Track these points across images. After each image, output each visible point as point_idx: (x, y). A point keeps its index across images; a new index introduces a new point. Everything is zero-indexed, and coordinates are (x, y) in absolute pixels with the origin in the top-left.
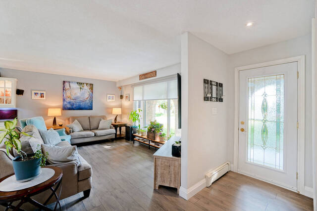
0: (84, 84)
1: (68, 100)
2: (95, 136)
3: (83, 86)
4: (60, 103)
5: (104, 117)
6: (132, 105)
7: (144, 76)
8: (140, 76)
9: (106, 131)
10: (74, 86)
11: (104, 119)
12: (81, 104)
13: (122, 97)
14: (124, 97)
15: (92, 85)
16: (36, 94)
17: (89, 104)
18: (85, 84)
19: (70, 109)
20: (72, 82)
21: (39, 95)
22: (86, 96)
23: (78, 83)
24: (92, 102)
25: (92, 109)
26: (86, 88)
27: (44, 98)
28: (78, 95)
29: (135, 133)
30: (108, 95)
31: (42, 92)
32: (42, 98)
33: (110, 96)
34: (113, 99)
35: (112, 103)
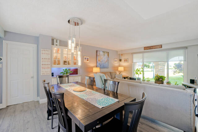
0: (105, 52)
1: (99, 62)
4: (95, 64)
6: (131, 65)
7: (146, 48)
8: (144, 48)
10: (101, 53)
12: (104, 65)
13: (120, 60)
14: (123, 60)
15: (108, 52)
16: (85, 58)
17: (107, 64)
20: (101, 51)
21: (87, 59)
22: (106, 60)
23: (103, 52)
25: (108, 68)
26: (106, 55)
28: (103, 59)
30: (115, 59)
34: (116, 61)
35: (116, 64)
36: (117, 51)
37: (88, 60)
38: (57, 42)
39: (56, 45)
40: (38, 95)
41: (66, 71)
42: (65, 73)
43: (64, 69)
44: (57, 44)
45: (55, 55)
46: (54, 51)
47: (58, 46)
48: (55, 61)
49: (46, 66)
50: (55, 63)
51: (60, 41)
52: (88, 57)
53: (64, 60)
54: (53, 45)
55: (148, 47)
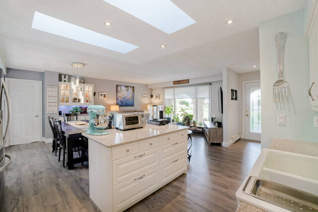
0: (129, 87)
1: (120, 99)
3: (128, 89)
4: (115, 102)
8: (174, 82)
10: (123, 88)
12: (127, 102)
13: (152, 96)
14: (155, 97)
15: (133, 87)
16: (101, 95)
17: (132, 102)
19: (121, 106)
20: (122, 86)
21: (103, 96)
22: (130, 96)
23: (125, 86)
24: (134, 100)
25: (134, 106)
26: (130, 90)
27: (106, 98)
28: (126, 95)
30: (143, 95)
31: (105, 93)
34: (146, 97)
35: (146, 100)
36: (147, 85)
37: (105, 97)
38: (65, 77)
39: (65, 81)
40: (43, 136)
41: (76, 109)
42: (75, 111)
43: (74, 107)
44: (65, 79)
45: (62, 92)
46: (62, 88)
47: (67, 82)
48: (63, 99)
49: (53, 104)
50: (63, 101)
51: (69, 76)
52: (106, 94)
53: (74, 97)
54: (61, 81)
55: (177, 81)
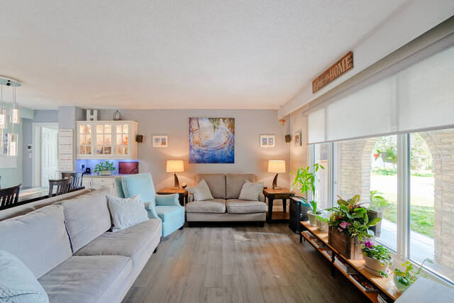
0: (219, 119)
2: (226, 211)
3: (218, 124)
4: (184, 153)
5: (252, 178)
6: (305, 153)
7: (323, 79)
8: (314, 82)
9: (251, 204)
10: (205, 124)
11: (251, 180)
12: (216, 153)
13: (288, 138)
14: (293, 139)
17: (228, 153)
18: (221, 120)
19: (198, 162)
20: (201, 118)
23: (209, 119)
24: (233, 150)
25: (233, 162)
26: (223, 126)
27: (166, 146)
29: (305, 218)
30: (262, 137)
32: (164, 146)
33: (265, 137)
34: (271, 143)
35: (270, 149)
37: (164, 143)
38: (92, 114)
46: (82, 131)
47: (95, 122)
48: (83, 147)
49: (67, 157)
51: (99, 111)
52: (165, 137)
54: (85, 120)
55: (320, 78)
